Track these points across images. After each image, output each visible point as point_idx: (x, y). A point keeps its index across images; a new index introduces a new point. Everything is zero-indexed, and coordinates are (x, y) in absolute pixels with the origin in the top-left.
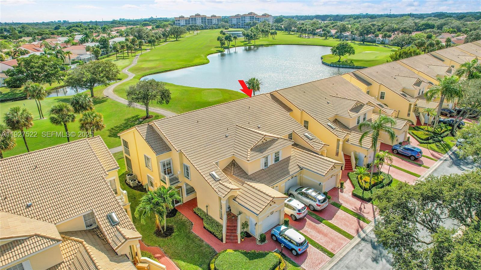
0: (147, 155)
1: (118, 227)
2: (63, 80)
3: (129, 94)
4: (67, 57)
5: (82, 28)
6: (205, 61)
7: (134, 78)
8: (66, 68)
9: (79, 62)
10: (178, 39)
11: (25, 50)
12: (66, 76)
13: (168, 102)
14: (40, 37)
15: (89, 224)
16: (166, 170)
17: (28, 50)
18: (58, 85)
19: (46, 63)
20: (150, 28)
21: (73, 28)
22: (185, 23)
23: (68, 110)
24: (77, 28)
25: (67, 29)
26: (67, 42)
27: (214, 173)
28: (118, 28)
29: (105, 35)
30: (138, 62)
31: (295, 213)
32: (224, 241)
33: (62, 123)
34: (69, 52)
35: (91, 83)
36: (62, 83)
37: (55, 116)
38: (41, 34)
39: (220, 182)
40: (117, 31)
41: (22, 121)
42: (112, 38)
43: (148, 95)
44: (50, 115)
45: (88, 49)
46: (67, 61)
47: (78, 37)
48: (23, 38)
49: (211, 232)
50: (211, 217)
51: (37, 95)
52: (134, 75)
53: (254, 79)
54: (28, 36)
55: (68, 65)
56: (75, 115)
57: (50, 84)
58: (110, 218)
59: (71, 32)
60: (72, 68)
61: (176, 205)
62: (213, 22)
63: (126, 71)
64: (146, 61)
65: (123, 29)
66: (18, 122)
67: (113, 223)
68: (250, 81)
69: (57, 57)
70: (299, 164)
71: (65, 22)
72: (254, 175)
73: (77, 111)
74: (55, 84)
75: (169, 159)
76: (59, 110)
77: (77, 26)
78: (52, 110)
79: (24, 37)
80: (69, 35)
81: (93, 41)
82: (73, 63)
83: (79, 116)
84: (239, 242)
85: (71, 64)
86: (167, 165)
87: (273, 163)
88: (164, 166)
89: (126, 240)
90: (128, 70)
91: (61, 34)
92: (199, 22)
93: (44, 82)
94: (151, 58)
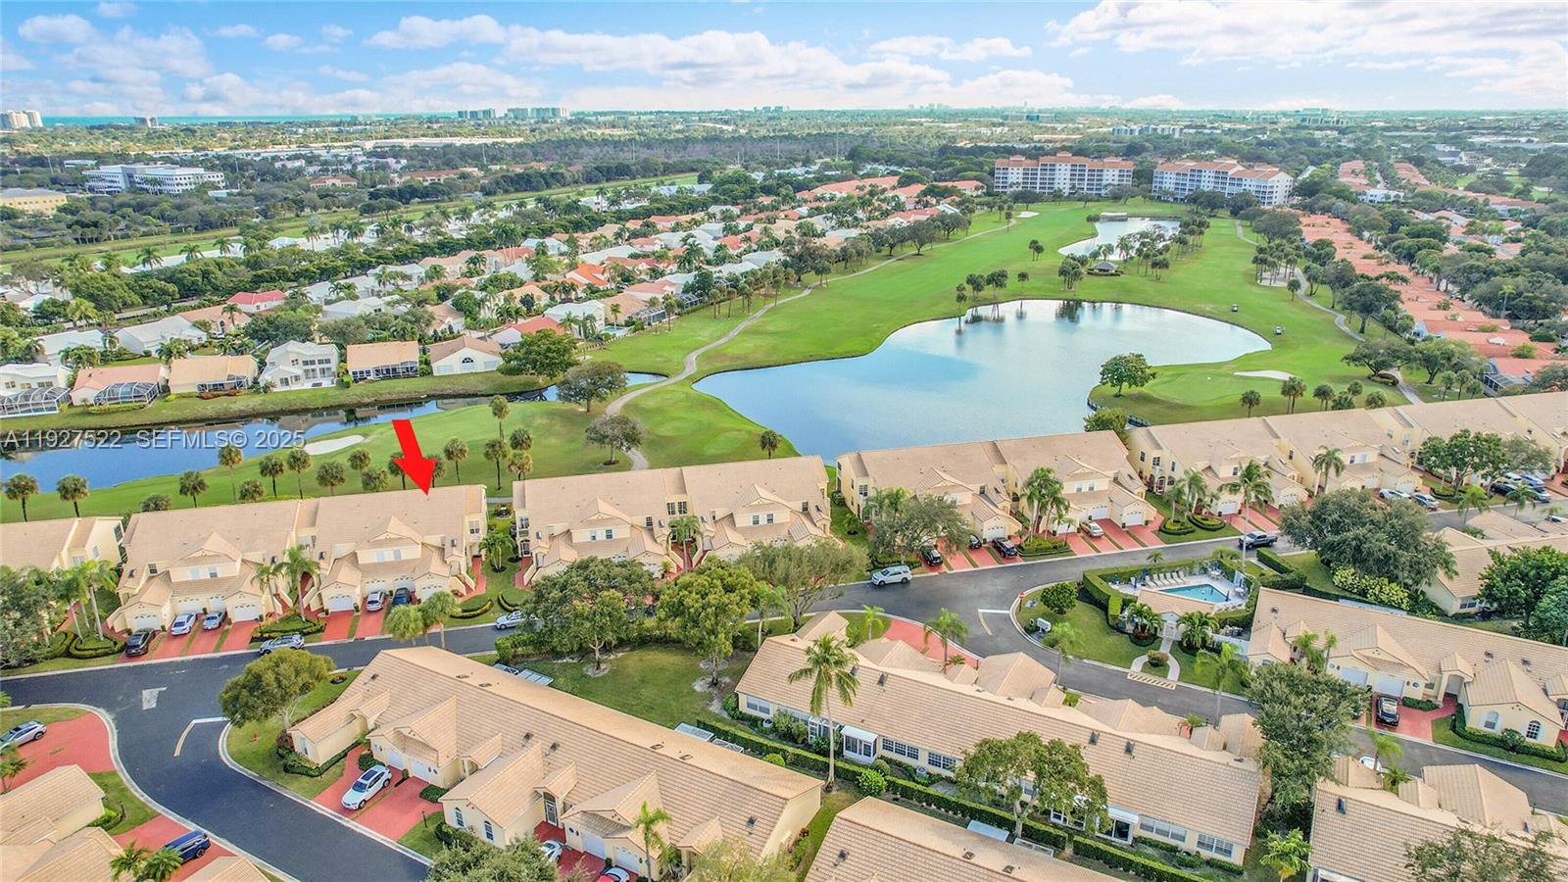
8: (606, 337)
9: (634, 324)
22: (1021, 176)
52: (693, 371)
60: (617, 336)
62: (1105, 177)
72: (577, 544)
82: (627, 324)
92: (1062, 177)
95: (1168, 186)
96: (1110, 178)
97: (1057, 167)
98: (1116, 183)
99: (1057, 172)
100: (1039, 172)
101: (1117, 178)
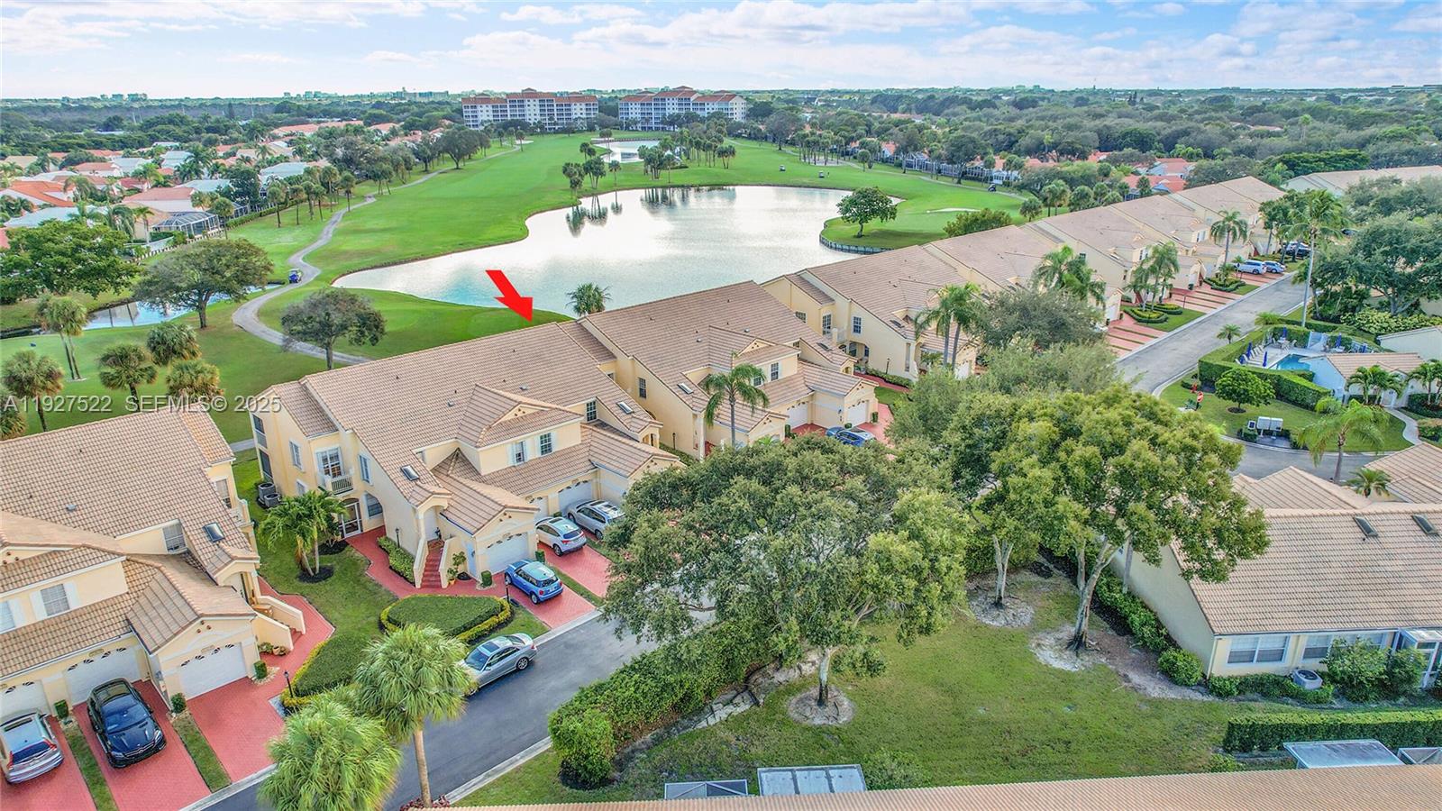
0: (295, 442)
1: (221, 544)
2: (127, 285)
3: (286, 320)
4: (140, 219)
5: (184, 128)
6: (518, 232)
7: (317, 279)
8: (137, 250)
9: (171, 235)
10: (461, 165)
11: (20, 199)
12: (137, 276)
13: (375, 340)
14: (60, 156)
15: (172, 545)
16: (330, 468)
17: (30, 199)
18: (115, 298)
19: (83, 242)
20: (385, 129)
21: (159, 127)
22: (491, 113)
23: (140, 358)
24: (172, 127)
25: (141, 128)
26: (142, 175)
27: (409, 468)
28: (293, 129)
29: (251, 153)
30: (334, 235)
31: (558, 540)
32: (418, 586)
33: (127, 386)
34: (145, 209)
35: (200, 294)
36: (126, 293)
37: (112, 371)
38: (64, 148)
39: (418, 483)
40: (288, 139)
41: (39, 380)
42: (270, 163)
43: (330, 326)
44: (99, 368)
45: (198, 199)
46: (141, 231)
47: (174, 159)
48: (11, 159)
49: (399, 573)
50: (405, 551)
51: (66, 322)
52: (318, 272)
53: (590, 286)
54: (24, 153)
55: (143, 242)
56: (156, 367)
57: (94, 295)
58: (210, 532)
59: (154, 139)
60: (152, 250)
61: (346, 536)
62: (573, 112)
63: (297, 260)
64: (357, 232)
65: (309, 131)
66: (30, 381)
67: (213, 537)
68: (580, 290)
69: (112, 223)
70: (592, 459)
71: (134, 98)
72: (492, 476)
73: (162, 360)
74: (108, 296)
75: (337, 446)
76: (121, 357)
77: (171, 122)
78: (105, 359)
79: (12, 155)
80: (145, 150)
81: (215, 170)
82: (156, 237)
83: (164, 372)
84: (445, 584)
85: (148, 239)
86: (331, 458)
87: (538, 454)
88: (325, 460)
89: (233, 559)
90: (303, 259)
91: (122, 145)
92: (532, 112)
93: (78, 290)
94: (370, 225)
95: (634, 116)
96: (579, 112)
97: (526, 103)
98: (584, 116)
99: (527, 108)
100: (508, 109)
101: (584, 111)
